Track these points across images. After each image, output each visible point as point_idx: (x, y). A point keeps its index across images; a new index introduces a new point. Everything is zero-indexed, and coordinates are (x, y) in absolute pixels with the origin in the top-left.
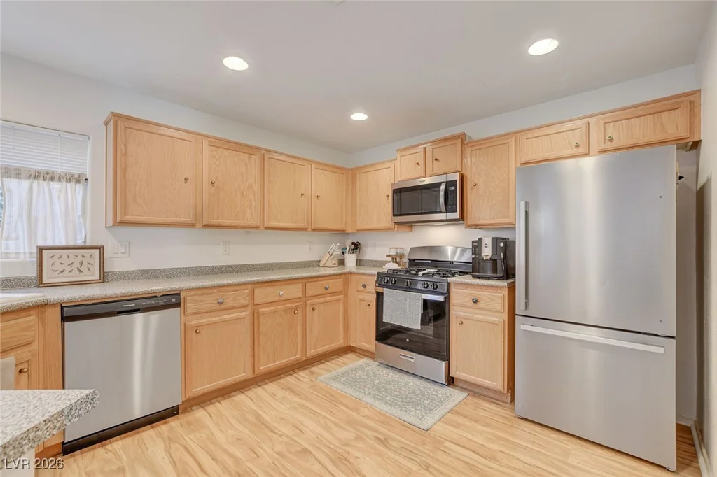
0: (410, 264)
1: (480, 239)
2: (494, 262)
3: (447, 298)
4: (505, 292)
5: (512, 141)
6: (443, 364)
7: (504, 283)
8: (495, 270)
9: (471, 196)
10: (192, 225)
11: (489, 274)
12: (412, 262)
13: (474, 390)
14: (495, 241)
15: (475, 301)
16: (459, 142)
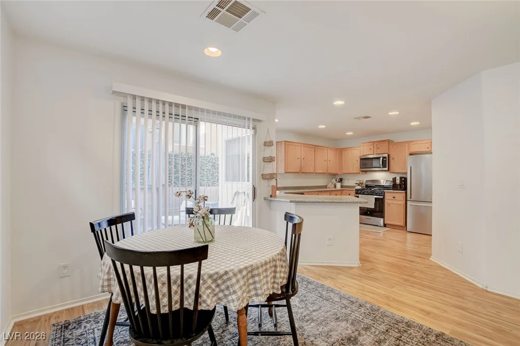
0: (366, 187)
1: (395, 178)
2: (400, 185)
3: (384, 197)
4: (404, 194)
5: (407, 144)
6: (382, 219)
7: (404, 191)
8: (401, 188)
9: (392, 162)
10: (299, 173)
11: (399, 189)
12: (367, 186)
13: (394, 227)
14: (401, 178)
15: (394, 198)
16: (387, 143)
